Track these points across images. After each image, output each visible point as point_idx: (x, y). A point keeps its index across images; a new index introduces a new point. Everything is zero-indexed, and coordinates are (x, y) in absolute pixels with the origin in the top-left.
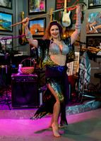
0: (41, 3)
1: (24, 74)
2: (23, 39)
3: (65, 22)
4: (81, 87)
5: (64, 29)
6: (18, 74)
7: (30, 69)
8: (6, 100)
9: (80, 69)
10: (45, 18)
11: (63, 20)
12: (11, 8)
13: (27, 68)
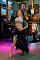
0: (24, 6)
4: (37, 37)
5: (32, 16)
8: (10, 40)
9: (37, 30)
11: (31, 12)
12: (13, 8)
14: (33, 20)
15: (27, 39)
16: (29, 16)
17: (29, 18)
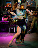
1: (4, 21)
2: (4, 8)
3: (19, 2)
6: (2, 21)
7: (6, 19)
10: (12, 1)
13: (5, 19)
15: (14, 28)
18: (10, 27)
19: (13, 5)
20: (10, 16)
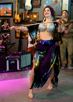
10: (12, 3)
11: (26, 5)
14: (31, 21)
15: (18, 61)
16: (22, 13)
17: (21, 16)
18: (7, 59)
19: (14, 11)
20: (9, 34)
